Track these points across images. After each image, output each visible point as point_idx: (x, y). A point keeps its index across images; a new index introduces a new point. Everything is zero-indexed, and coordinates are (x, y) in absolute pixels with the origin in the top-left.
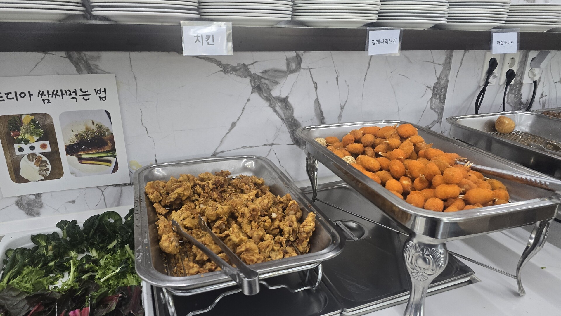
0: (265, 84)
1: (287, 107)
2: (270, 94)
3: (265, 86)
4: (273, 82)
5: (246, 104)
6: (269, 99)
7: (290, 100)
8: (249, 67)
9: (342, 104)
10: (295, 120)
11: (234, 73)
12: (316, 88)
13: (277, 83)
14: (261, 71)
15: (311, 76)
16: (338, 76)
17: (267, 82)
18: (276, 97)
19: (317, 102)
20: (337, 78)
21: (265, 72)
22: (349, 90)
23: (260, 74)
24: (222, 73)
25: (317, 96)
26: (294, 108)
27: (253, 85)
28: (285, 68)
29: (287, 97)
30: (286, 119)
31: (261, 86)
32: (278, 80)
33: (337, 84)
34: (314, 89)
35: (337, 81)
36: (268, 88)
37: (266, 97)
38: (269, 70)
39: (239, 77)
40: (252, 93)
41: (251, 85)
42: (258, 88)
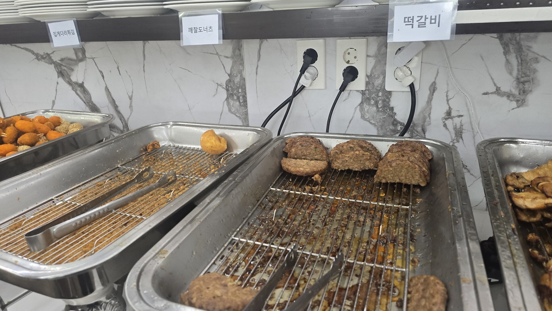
0: (64, 70)
1: (85, 92)
2: (70, 79)
3: (65, 72)
4: (70, 69)
5: (57, 86)
6: (70, 83)
7: (86, 85)
8: (51, 55)
9: (130, 94)
10: (94, 104)
11: (43, 60)
12: (103, 76)
13: (73, 70)
14: (60, 59)
15: (96, 65)
16: (118, 66)
17: (65, 68)
18: (75, 82)
19: (107, 89)
20: (118, 68)
21: (62, 60)
22: (132, 80)
23: (59, 62)
24: (36, 60)
25: (106, 84)
26: (90, 93)
27: (57, 71)
28: (74, 57)
29: (83, 83)
30: (87, 102)
31: (62, 72)
32: (72, 67)
33: (120, 74)
34: (102, 77)
35: (119, 70)
36: (68, 74)
37: (68, 81)
38: (65, 59)
39: (47, 64)
40: (58, 78)
41: (56, 71)
42: (61, 74)
